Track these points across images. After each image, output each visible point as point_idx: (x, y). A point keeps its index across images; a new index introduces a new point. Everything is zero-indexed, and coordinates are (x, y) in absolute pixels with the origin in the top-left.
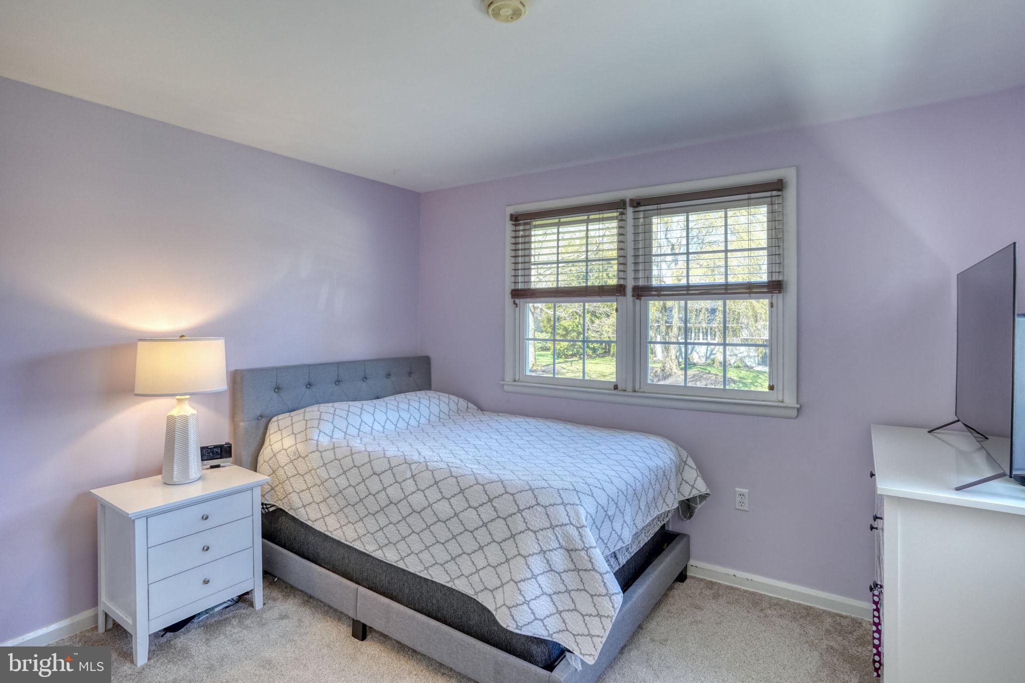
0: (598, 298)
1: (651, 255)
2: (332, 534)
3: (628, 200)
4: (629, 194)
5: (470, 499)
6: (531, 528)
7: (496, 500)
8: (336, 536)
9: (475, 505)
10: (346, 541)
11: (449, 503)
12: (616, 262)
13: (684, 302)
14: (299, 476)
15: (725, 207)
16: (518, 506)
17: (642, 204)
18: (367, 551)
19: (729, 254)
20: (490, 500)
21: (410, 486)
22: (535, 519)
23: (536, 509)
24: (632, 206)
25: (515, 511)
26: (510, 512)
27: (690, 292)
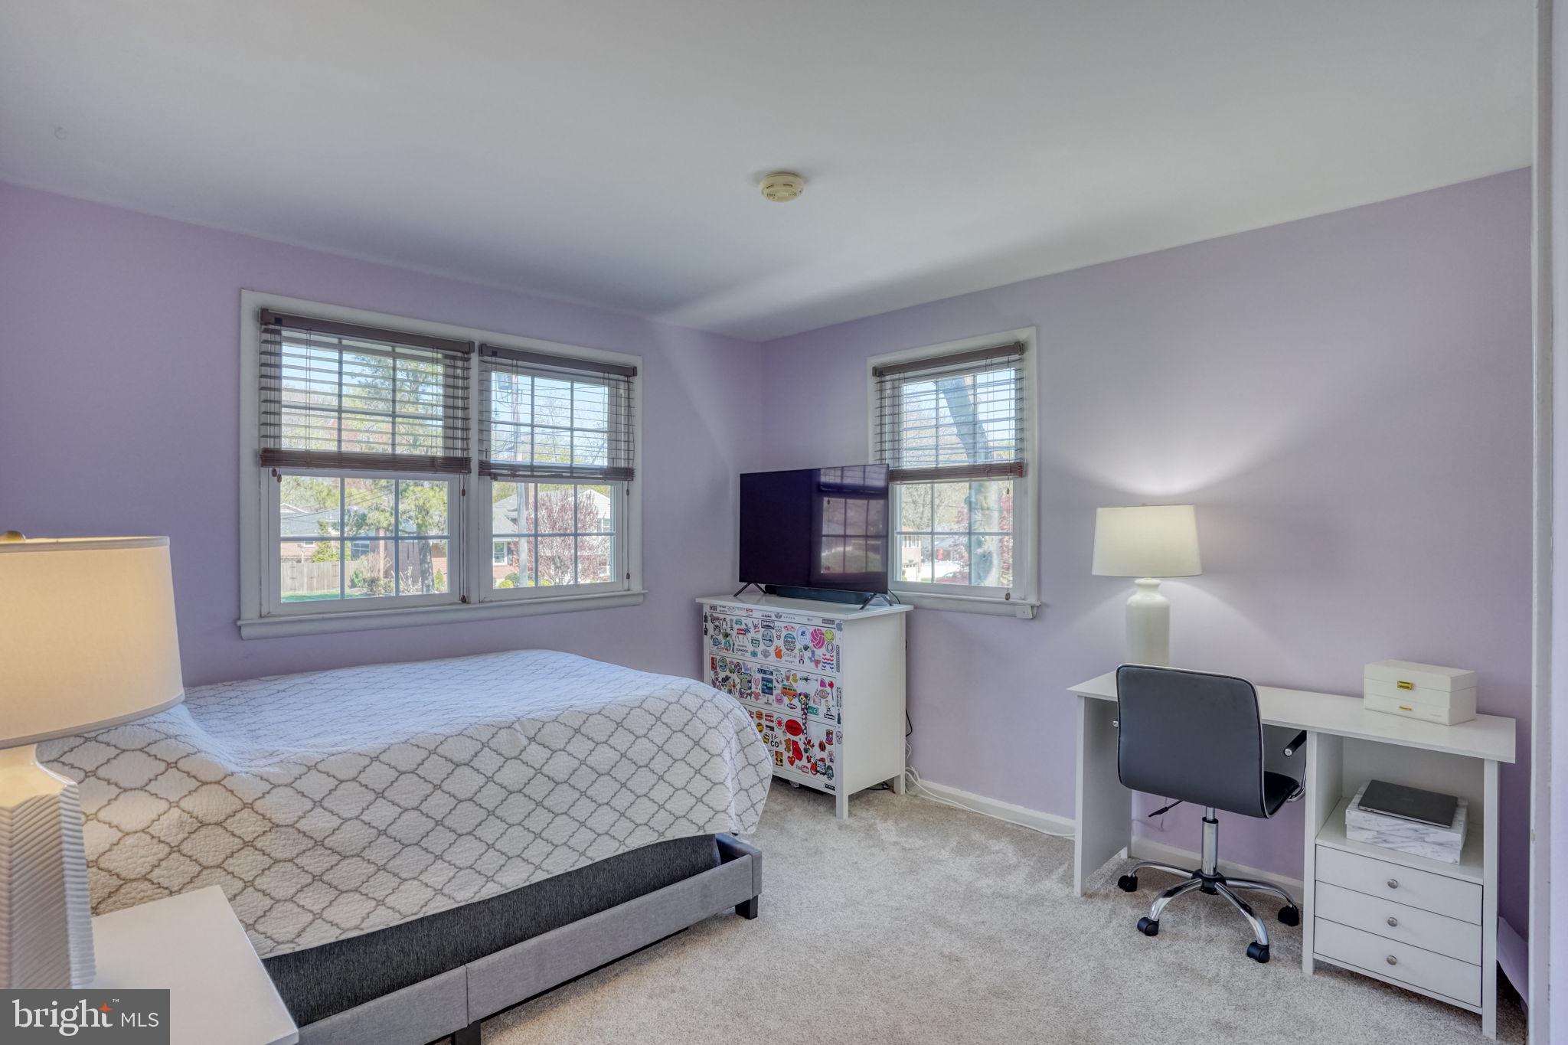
0: (430, 474)
1: (489, 421)
2: (362, 929)
3: (477, 344)
4: (477, 336)
5: (634, 729)
6: (711, 726)
7: (664, 715)
8: (371, 927)
9: (643, 732)
10: (405, 917)
11: (608, 747)
12: (440, 423)
13: (533, 484)
14: (209, 871)
15: (573, 378)
16: (690, 711)
17: (498, 354)
18: (461, 901)
19: (575, 432)
20: (658, 719)
21: (536, 754)
22: (710, 715)
23: (707, 706)
24: (481, 353)
25: (689, 717)
26: (685, 721)
27: (535, 473)
